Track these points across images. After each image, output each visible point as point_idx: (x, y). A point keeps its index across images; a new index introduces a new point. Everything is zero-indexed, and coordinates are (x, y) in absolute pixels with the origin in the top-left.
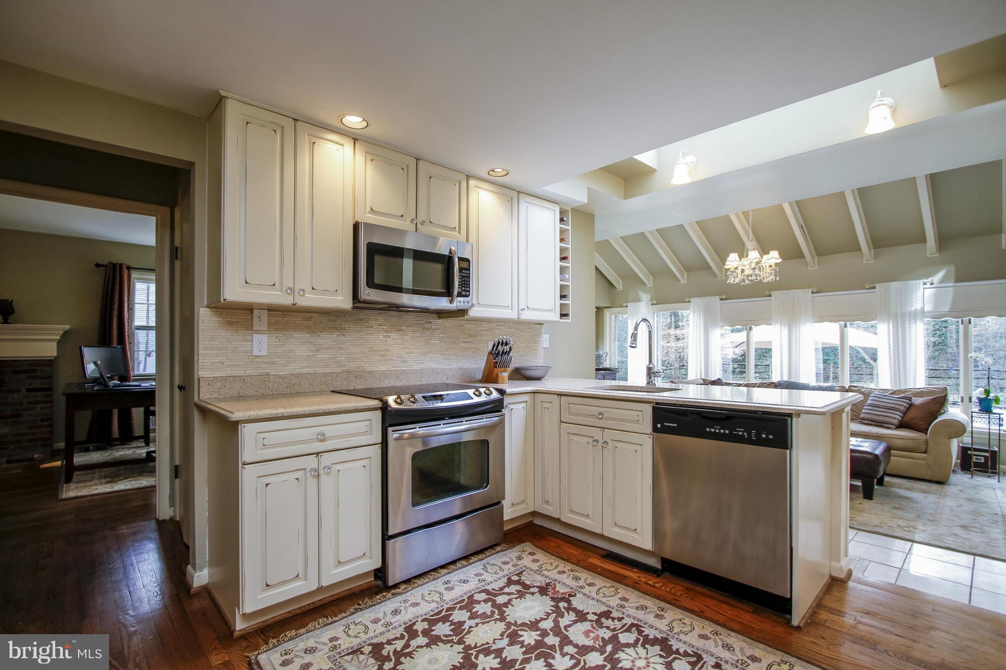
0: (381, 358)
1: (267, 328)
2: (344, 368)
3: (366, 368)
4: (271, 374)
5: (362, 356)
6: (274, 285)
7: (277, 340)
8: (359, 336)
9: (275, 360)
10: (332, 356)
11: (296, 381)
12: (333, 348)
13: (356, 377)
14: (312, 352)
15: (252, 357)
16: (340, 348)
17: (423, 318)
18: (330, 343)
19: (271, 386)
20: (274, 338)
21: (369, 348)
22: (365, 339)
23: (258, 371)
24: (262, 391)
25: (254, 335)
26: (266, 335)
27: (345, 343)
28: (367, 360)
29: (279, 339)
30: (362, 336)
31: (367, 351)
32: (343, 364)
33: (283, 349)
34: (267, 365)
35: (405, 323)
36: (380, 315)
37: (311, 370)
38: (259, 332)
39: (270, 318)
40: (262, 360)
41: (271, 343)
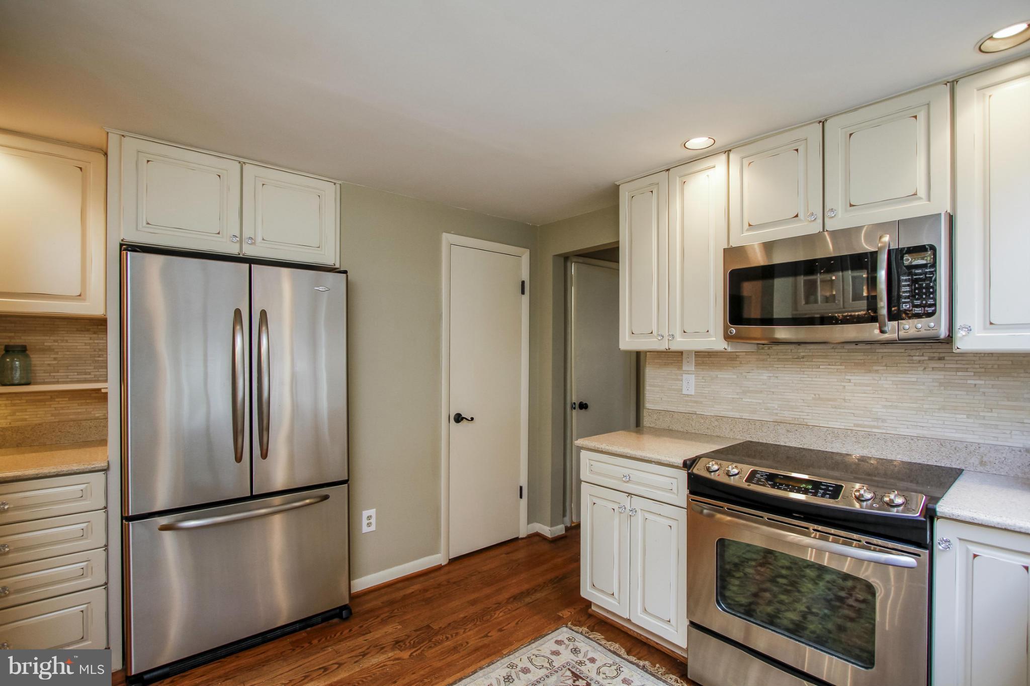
0: (833, 410)
1: (695, 368)
2: (777, 418)
3: (808, 421)
4: (697, 413)
5: (803, 404)
6: (652, 333)
7: (704, 381)
8: (799, 379)
9: (702, 400)
10: (761, 401)
11: (716, 423)
12: (761, 391)
13: (788, 431)
14: (737, 395)
15: (682, 396)
16: (772, 393)
17: (924, 351)
18: (759, 386)
19: (693, 425)
20: (701, 378)
21: (813, 396)
22: (807, 382)
23: (687, 409)
24: (686, 428)
25: (684, 375)
26: (694, 375)
27: (777, 386)
28: (811, 411)
29: (705, 380)
30: (802, 379)
31: (811, 398)
32: (775, 411)
33: (709, 389)
34: (695, 404)
35: (880, 361)
36: (833, 350)
37: (737, 415)
38: (688, 373)
39: (697, 359)
40: (689, 399)
41: (698, 383)
